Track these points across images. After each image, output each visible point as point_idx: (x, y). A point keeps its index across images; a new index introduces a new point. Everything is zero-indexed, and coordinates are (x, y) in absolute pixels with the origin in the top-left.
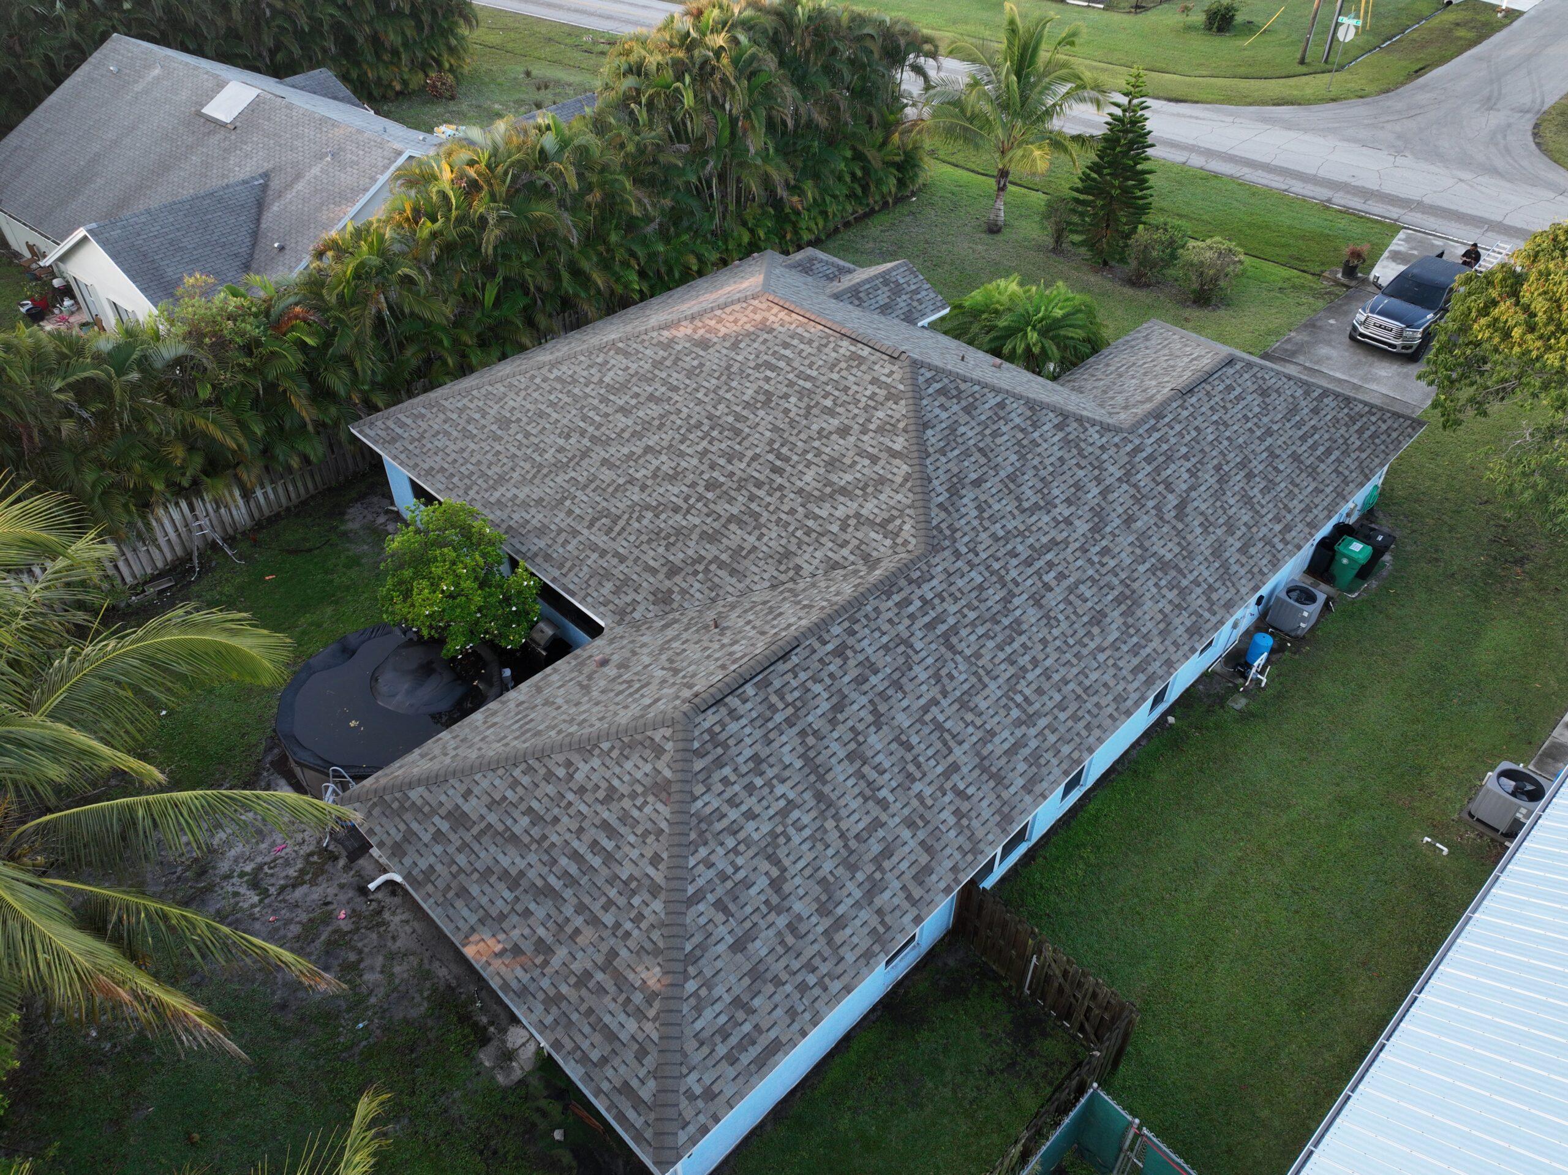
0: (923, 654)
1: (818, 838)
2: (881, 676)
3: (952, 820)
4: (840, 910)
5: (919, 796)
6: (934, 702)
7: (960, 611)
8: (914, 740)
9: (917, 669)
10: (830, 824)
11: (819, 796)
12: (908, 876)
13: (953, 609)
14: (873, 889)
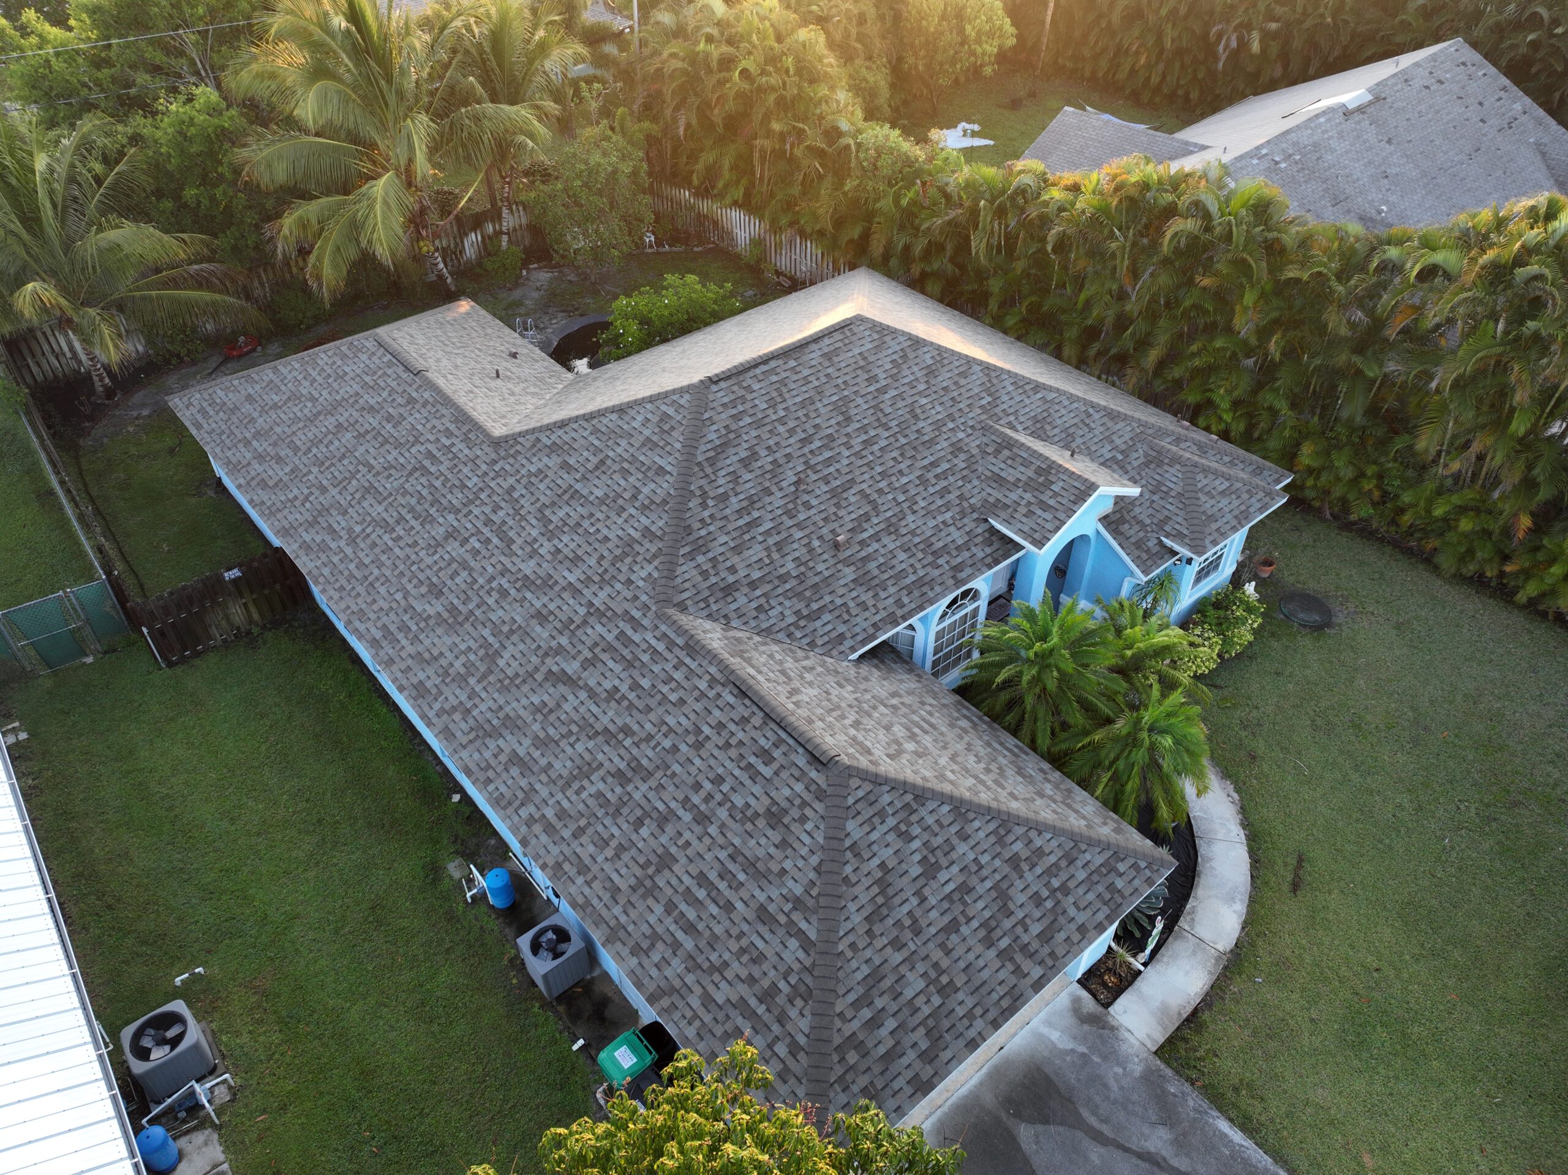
0: (407, 455)
1: (296, 420)
2: (392, 431)
3: (291, 496)
4: (254, 443)
5: (310, 472)
6: (371, 468)
7: (442, 474)
8: (345, 462)
9: (395, 453)
10: (301, 425)
11: (319, 413)
12: (264, 476)
13: (443, 468)
14: (260, 458)
